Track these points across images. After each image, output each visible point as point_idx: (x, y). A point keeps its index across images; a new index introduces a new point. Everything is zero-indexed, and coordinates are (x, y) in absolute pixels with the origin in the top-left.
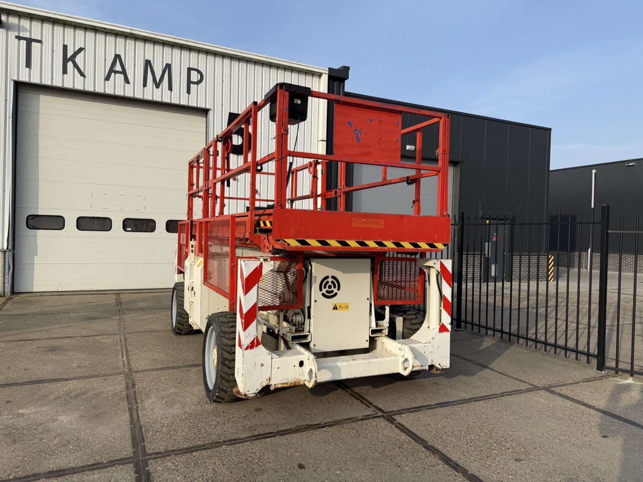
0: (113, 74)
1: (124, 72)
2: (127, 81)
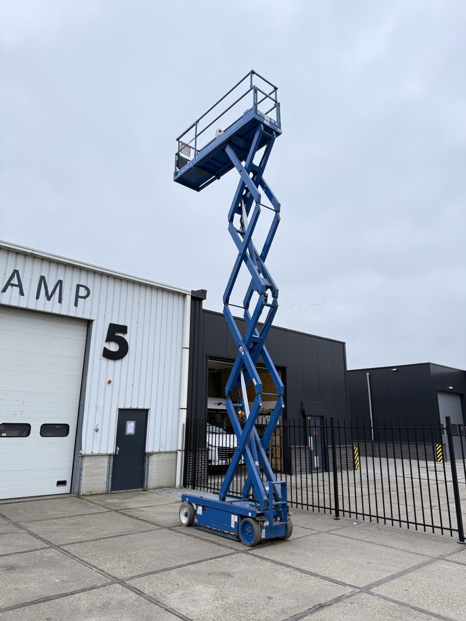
0: (10, 286)
1: (20, 286)
2: (22, 293)
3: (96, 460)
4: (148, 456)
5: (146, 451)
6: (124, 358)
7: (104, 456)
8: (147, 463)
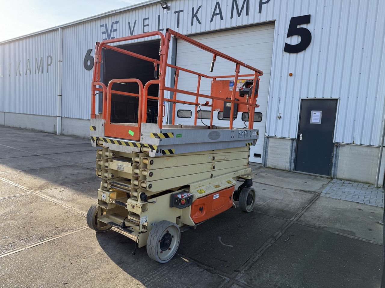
0: (215, 16)
1: (220, 13)
2: (222, 18)
3: (279, 142)
4: (337, 147)
5: (334, 141)
6: (307, 49)
7: (287, 140)
8: (335, 153)
